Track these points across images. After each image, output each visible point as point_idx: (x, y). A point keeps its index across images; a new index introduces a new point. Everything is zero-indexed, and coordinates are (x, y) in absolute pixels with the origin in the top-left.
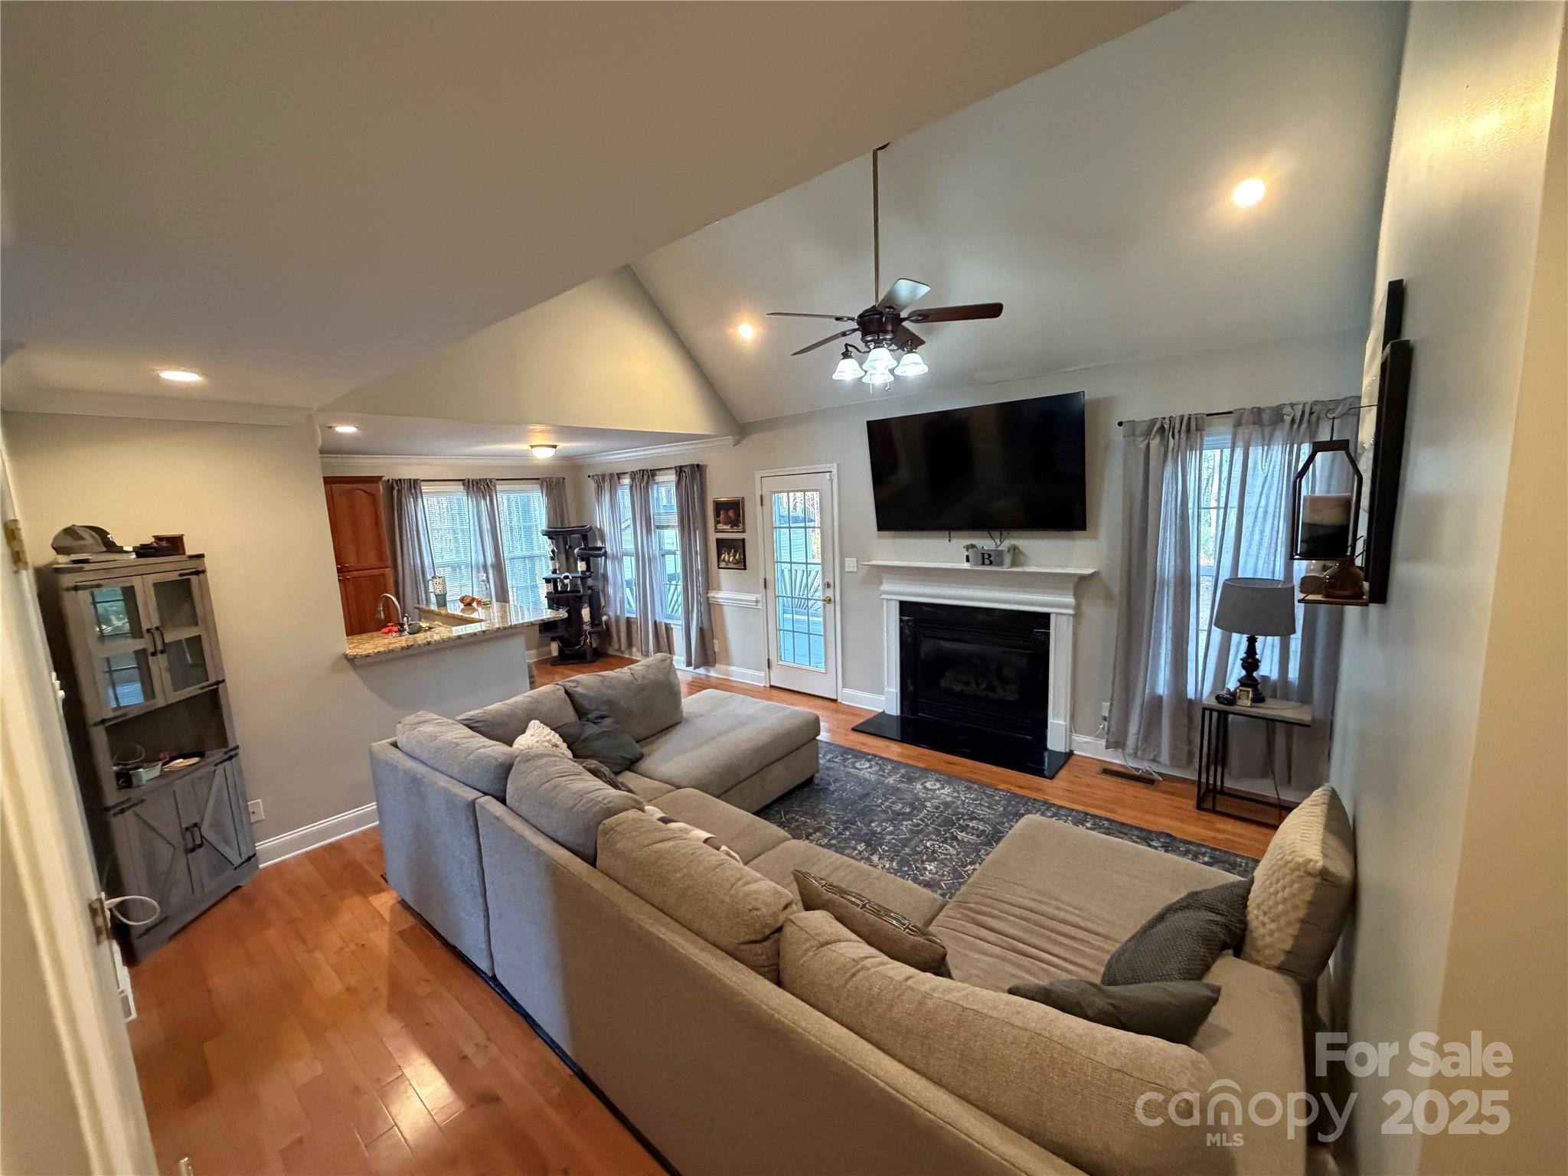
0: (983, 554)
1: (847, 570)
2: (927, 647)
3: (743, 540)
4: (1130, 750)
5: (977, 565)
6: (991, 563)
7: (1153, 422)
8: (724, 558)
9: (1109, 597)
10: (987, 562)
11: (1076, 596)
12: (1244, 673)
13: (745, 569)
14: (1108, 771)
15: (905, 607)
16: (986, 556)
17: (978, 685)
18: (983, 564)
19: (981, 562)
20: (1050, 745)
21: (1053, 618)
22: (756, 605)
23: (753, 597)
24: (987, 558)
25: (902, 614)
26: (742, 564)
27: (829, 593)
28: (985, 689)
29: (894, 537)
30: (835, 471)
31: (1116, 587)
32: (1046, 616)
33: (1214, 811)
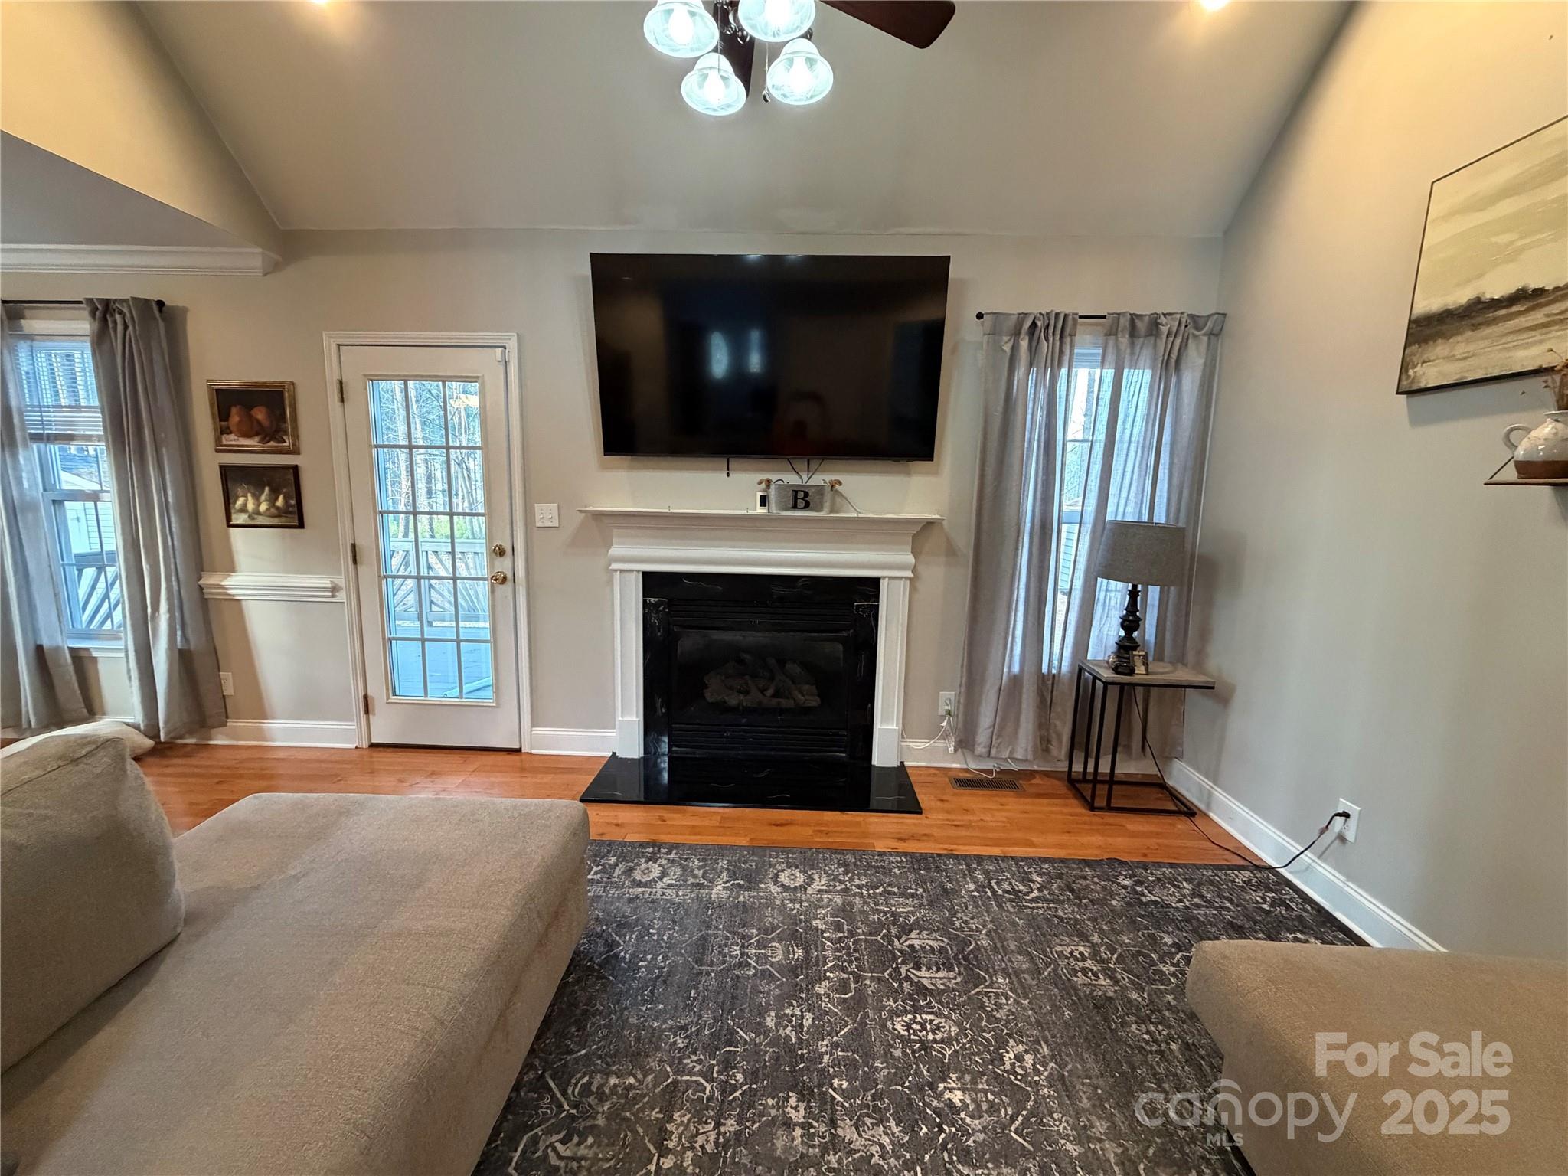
0: (796, 492)
1: (538, 525)
2: (689, 643)
3: (295, 469)
4: (980, 749)
5: (786, 509)
6: (807, 506)
7: (1023, 316)
8: (245, 505)
9: (951, 551)
10: (800, 503)
11: (915, 553)
12: (1122, 633)
13: (301, 525)
14: (967, 783)
15: (651, 581)
16: (801, 495)
17: (762, 691)
18: (795, 507)
19: (791, 503)
20: (876, 761)
21: (884, 585)
22: (333, 596)
23: (325, 582)
24: (801, 498)
25: (647, 591)
26: (293, 517)
27: (504, 565)
28: (773, 696)
29: (630, 468)
30: (512, 345)
31: (964, 541)
32: (875, 582)
33: (1109, 808)
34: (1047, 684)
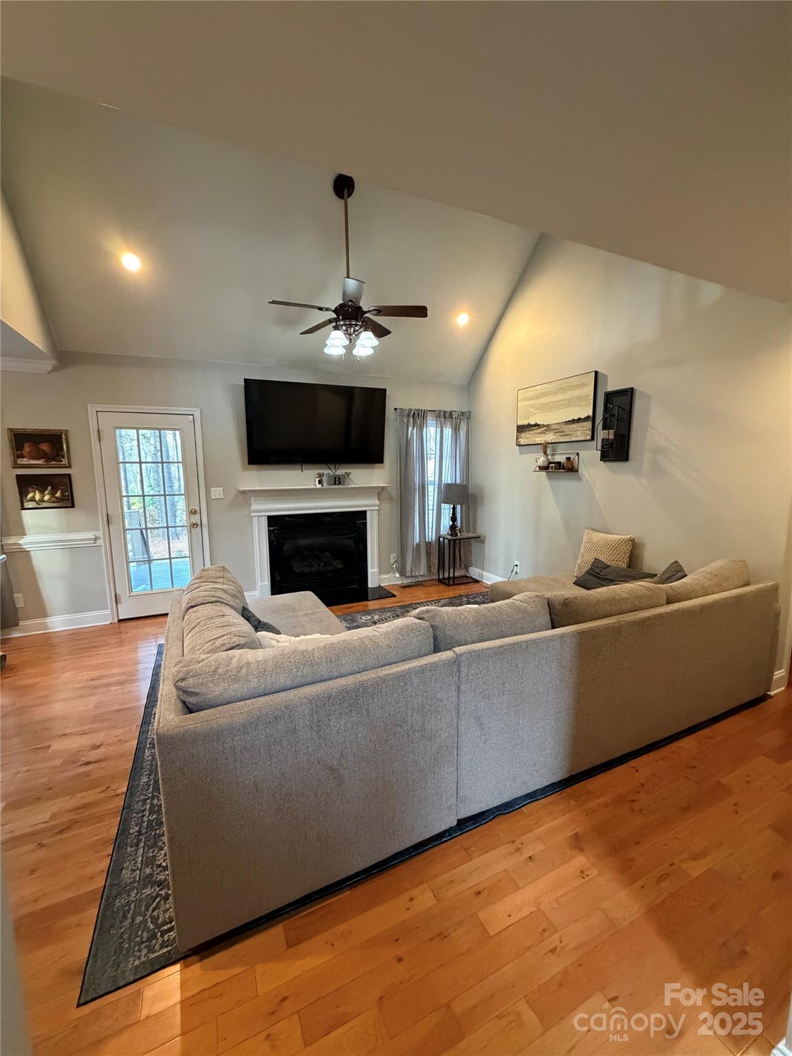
0: (335, 478)
1: (213, 497)
2: (288, 547)
3: (69, 475)
4: (408, 574)
5: (331, 485)
6: (340, 483)
7: (410, 410)
8: (33, 497)
9: (391, 498)
10: (337, 482)
11: (379, 499)
12: (451, 523)
13: (73, 506)
14: (404, 587)
15: (272, 520)
16: (337, 479)
17: (319, 565)
18: (335, 484)
19: (333, 482)
20: (370, 585)
21: (368, 513)
22: (95, 543)
23: (90, 535)
24: (337, 480)
25: (269, 526)
26: (67, 501)
27: (195, 519)
28: (324, 566)
29: (257, 470)
30: (197, 414)
31: (395, 494)
32: (364, 513)
33: (454, 584)
34: (428, 545)
